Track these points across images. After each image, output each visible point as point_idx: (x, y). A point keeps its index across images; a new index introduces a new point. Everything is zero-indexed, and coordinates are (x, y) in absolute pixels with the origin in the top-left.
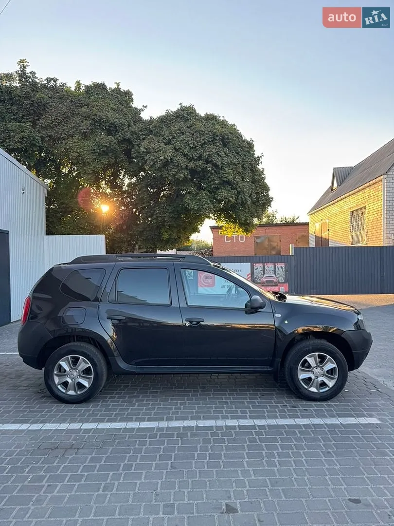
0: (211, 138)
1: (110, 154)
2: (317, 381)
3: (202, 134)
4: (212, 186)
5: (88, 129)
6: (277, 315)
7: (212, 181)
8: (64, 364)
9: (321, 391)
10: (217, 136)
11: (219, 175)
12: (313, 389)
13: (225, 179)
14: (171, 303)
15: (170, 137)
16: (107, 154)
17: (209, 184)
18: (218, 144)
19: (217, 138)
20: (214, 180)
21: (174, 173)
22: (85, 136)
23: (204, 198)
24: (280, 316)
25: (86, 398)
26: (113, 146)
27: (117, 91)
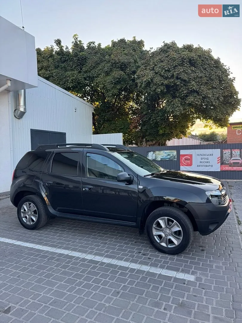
0: (181, 61)
1: (122, 83)
3: (174, 60)
4: (182, 95)
5: (108, 69)
6: (140, 187)
8: (25, 207)
10: (185, 59)
11: (187, 87)
13: (191, 89)
14: (77, 175)
16: (120, 83)
17: (181, 94)
18: (186, 65)
20: (183, 91)
21: (154, 89)
22: (107, 74)
23: (177, 103)
26: (122, 77)
27: (134, 42)
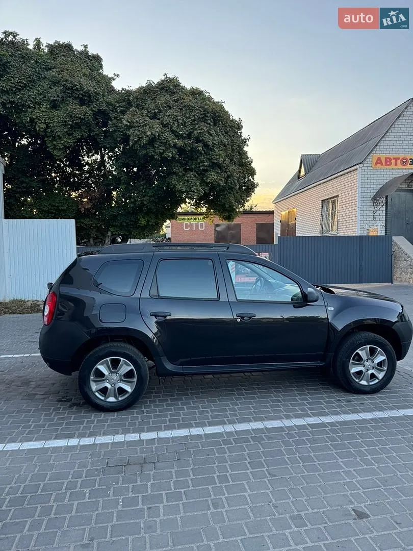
0: (202, 114)
1: (83, 127)
2: (368, 374)
3: (190, 109)
4: (201, 168)
5: (58, 96)
6: (329, 308)
7: (201, 162)
8: (102, 368)
9: (371, 384)
10: (208, 112)
11: (208, 156)
12: (364, 383)
13: (215, 161)
14: (219, 297)
15: (156, 111)
16: (80, 127)
17: (198, 166)
18: (209, 121)
19: (209, 115)
20: (203, 162)
21: (161, 151)
22: (54, 105)
23: (192, 179)
24: (333, 309)
25: (128, 404)
26: (87, 118)
27: (85, 53)
